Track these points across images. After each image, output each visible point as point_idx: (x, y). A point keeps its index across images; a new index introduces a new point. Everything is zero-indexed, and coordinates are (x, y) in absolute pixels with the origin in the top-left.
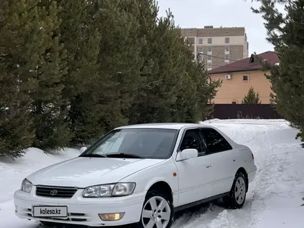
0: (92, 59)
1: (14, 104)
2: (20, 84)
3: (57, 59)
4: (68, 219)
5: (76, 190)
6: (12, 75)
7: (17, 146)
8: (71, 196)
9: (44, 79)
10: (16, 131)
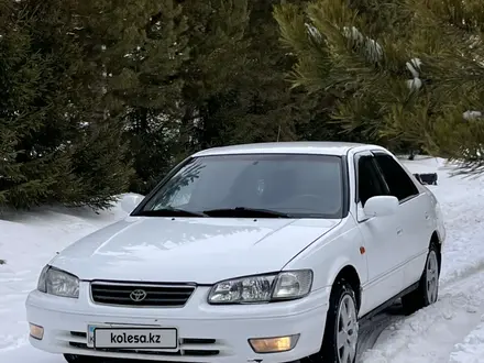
0: (236, 31)
1: (98, 115)
2: (107, 80)
3: (171, 33)
4: (178, 354)
5: (192, 290)
6: (93, 64)
7: (102, 188)
8: (183, 303)
9: (149, 70)
10: (101, 163)
